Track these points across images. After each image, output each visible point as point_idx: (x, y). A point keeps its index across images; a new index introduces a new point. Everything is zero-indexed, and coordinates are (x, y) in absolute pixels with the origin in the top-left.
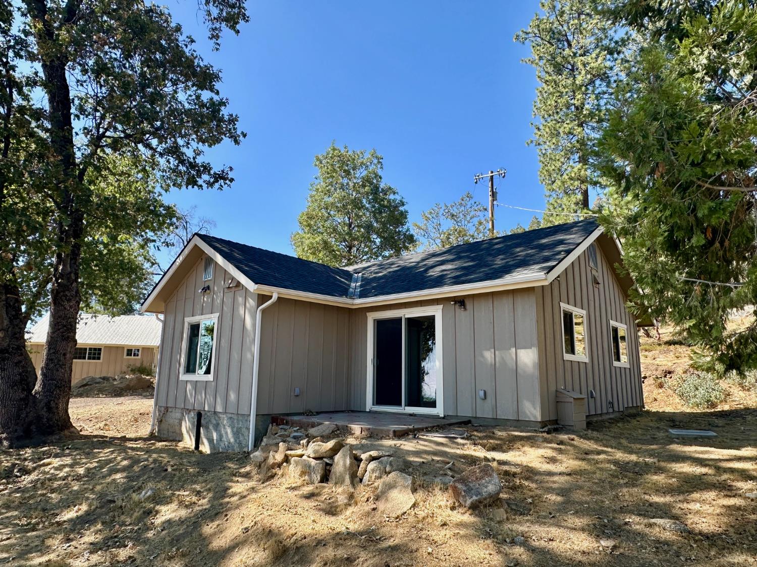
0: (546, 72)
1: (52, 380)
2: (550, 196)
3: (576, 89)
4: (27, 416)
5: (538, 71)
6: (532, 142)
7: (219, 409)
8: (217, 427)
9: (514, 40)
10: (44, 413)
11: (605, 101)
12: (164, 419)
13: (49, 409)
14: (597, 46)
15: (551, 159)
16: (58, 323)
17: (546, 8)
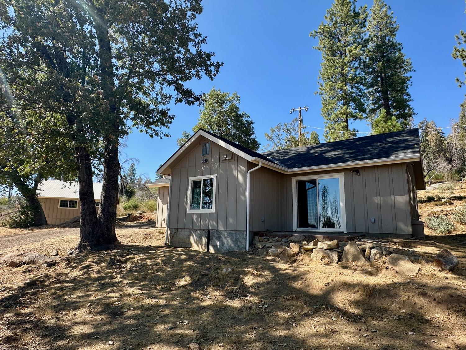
0: (327, 55)
1: (108, 212)
2: (327, 123)
3: (344, 65)
4: (97, 233)
5: (323, 54)
6: (317, 93)
7: (221, 228)
8: (219, 238)
9: (310, 36)
10: (105, 231)
11: (359, 72)
12: (175, 235)
13: (108, 229)
14: (354, 42)
15: (329, 102)
16: (110, 179)
17: (328, 19)
